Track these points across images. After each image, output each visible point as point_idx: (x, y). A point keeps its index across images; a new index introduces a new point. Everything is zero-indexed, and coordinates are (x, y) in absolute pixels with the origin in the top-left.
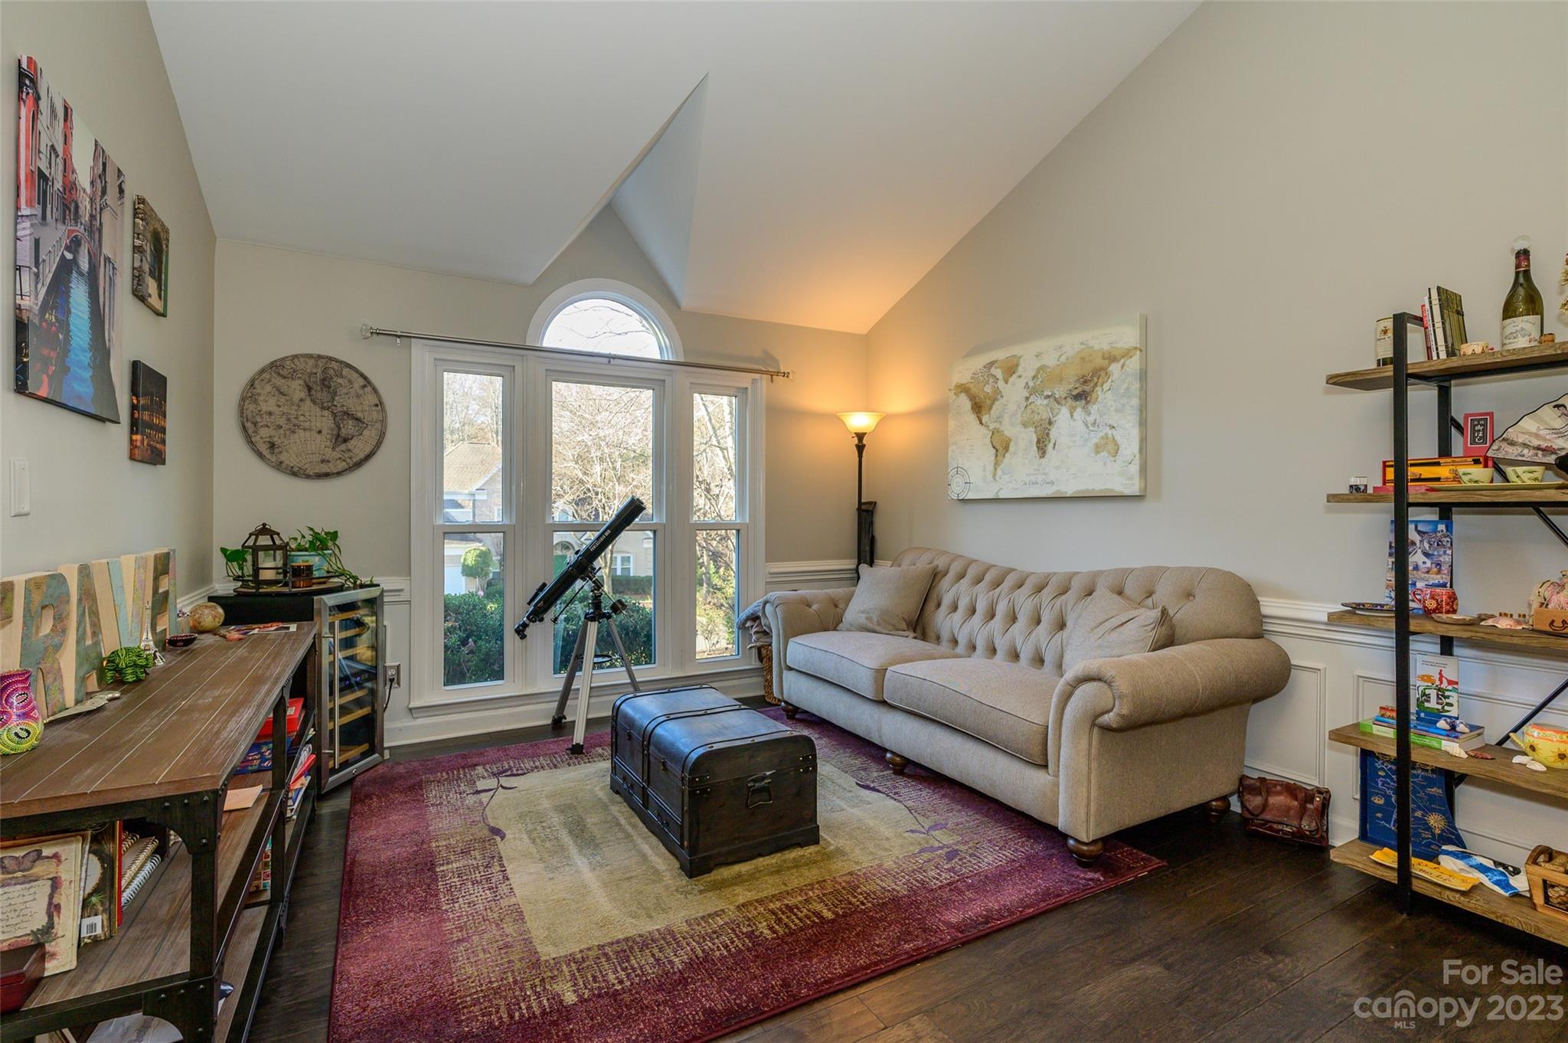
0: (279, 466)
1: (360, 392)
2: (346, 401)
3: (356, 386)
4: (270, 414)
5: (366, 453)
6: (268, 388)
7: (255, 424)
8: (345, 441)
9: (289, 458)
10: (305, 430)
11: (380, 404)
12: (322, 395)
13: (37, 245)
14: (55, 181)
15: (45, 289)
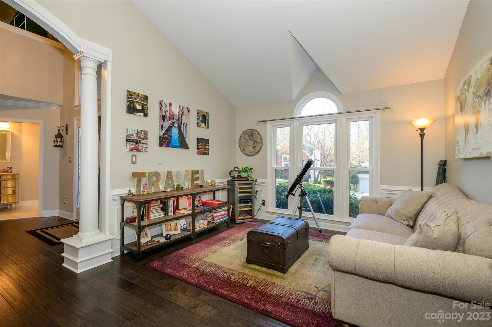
0: (245, 154)
1: (257, 136)
2: (255, 139)
3: (257, 135)
4: (243, 143)
5: (259, 150)
6: (243, 137)
7: (241, 145)
8: (255, 147)
9: (246, 152)
10: (248, 145)
11: (261, 138)
12: (251, 138)
13: (162, 125)
14: (167, 115)
15: (164, 131)
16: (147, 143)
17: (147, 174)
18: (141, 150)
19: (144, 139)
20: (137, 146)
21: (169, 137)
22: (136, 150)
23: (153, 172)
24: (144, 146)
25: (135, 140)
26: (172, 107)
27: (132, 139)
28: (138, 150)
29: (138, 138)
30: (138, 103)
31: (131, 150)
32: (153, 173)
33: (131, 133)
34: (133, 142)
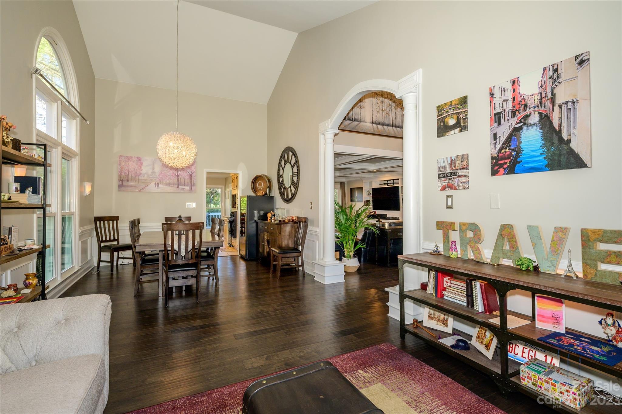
13: (495, 135)
14: (506, 110)
15: (501, 144)
16: (467, 174)
17: (457, 227)
18: (457, 188)
19: (460, 170)
20: (451, 181)
21: (513, 153)
22: (449, 189)
23: (467, 223)
24: (463, 179)
25: (448, 173)
26: (520, 84)
27: (444, 172)
28: (452, 187)
29: (452, 169)
30: (451, 116)
31: (444, 189)
32: (467, 226)
33: (443, 165)
34: (445, 177)
